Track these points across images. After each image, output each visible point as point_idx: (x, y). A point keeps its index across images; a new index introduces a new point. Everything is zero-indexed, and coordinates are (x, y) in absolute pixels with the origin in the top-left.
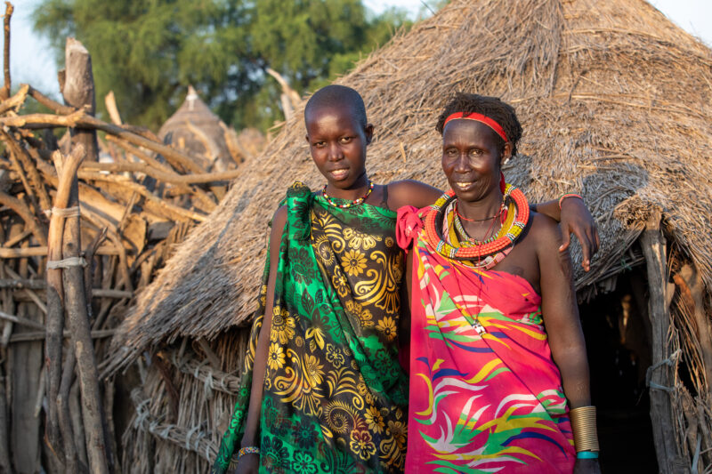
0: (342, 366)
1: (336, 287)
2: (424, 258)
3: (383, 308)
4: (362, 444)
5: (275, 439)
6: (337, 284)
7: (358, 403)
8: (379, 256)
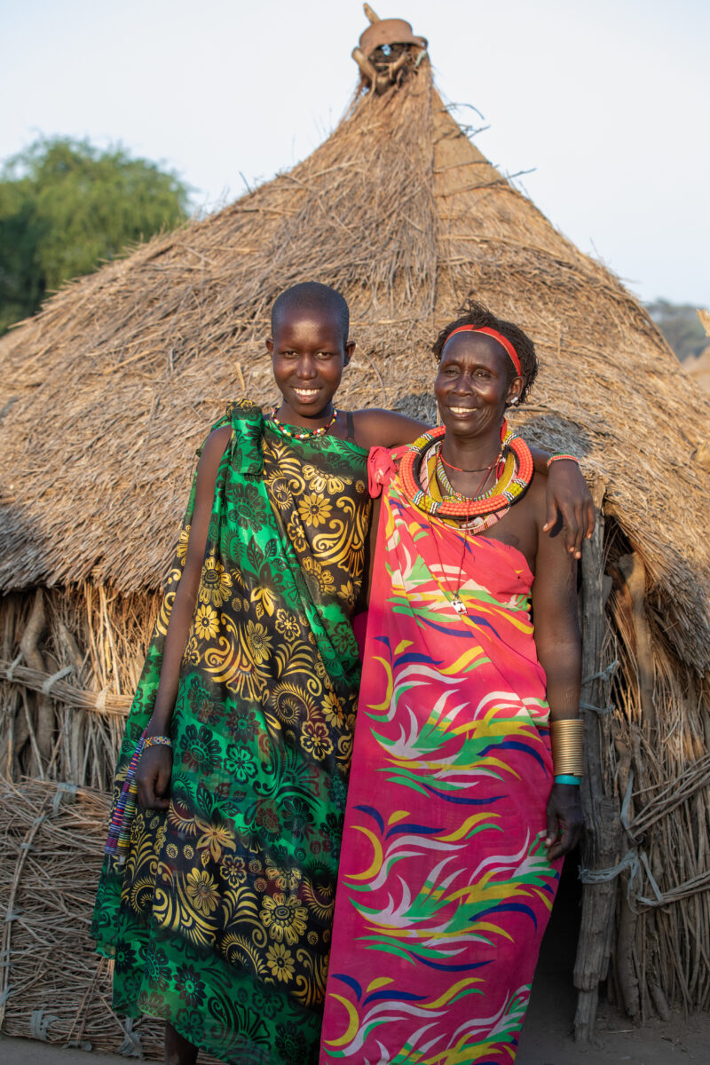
0: (297, 639)
1: (292, 539)
2: (396, 512)
3: (347, 570)
4: (316, 740)
5: (203, 729)
6: (293, 535)
7: (314, 686)
8: (347, 503)
